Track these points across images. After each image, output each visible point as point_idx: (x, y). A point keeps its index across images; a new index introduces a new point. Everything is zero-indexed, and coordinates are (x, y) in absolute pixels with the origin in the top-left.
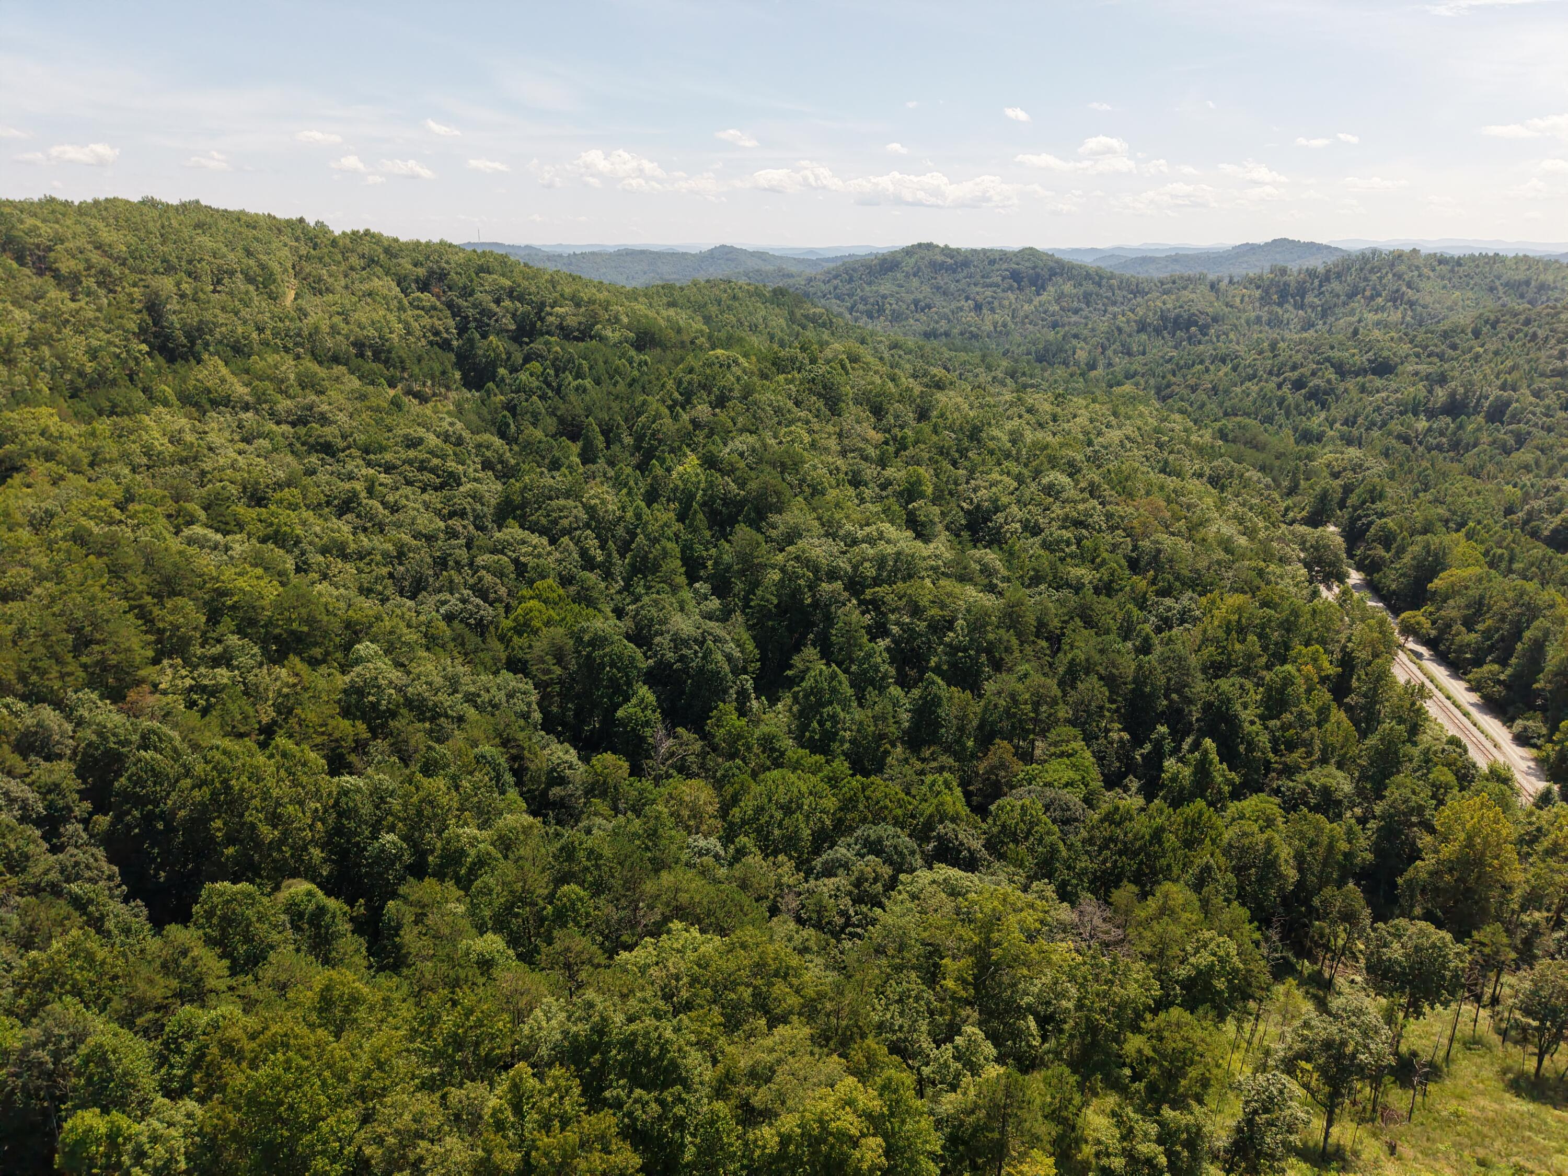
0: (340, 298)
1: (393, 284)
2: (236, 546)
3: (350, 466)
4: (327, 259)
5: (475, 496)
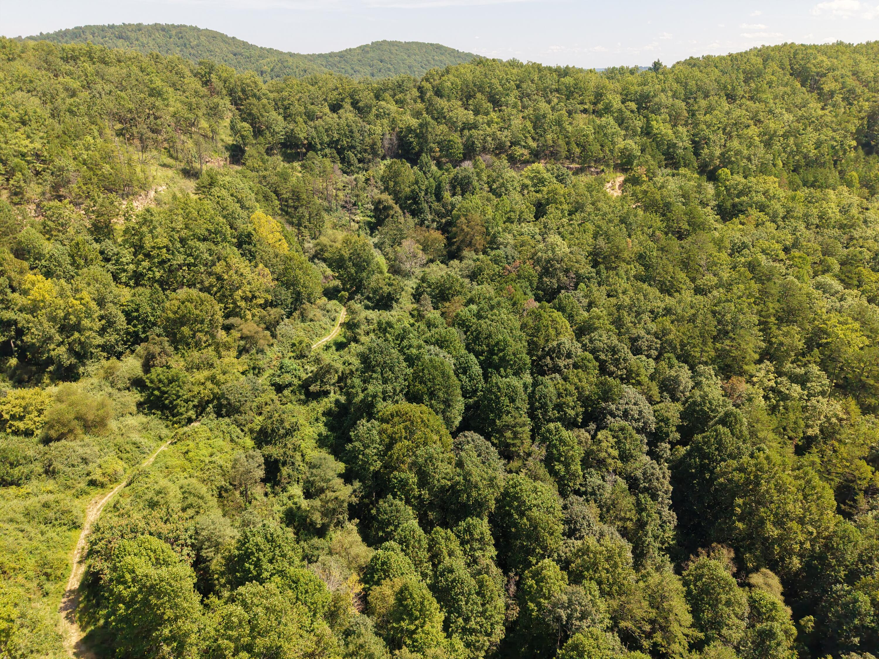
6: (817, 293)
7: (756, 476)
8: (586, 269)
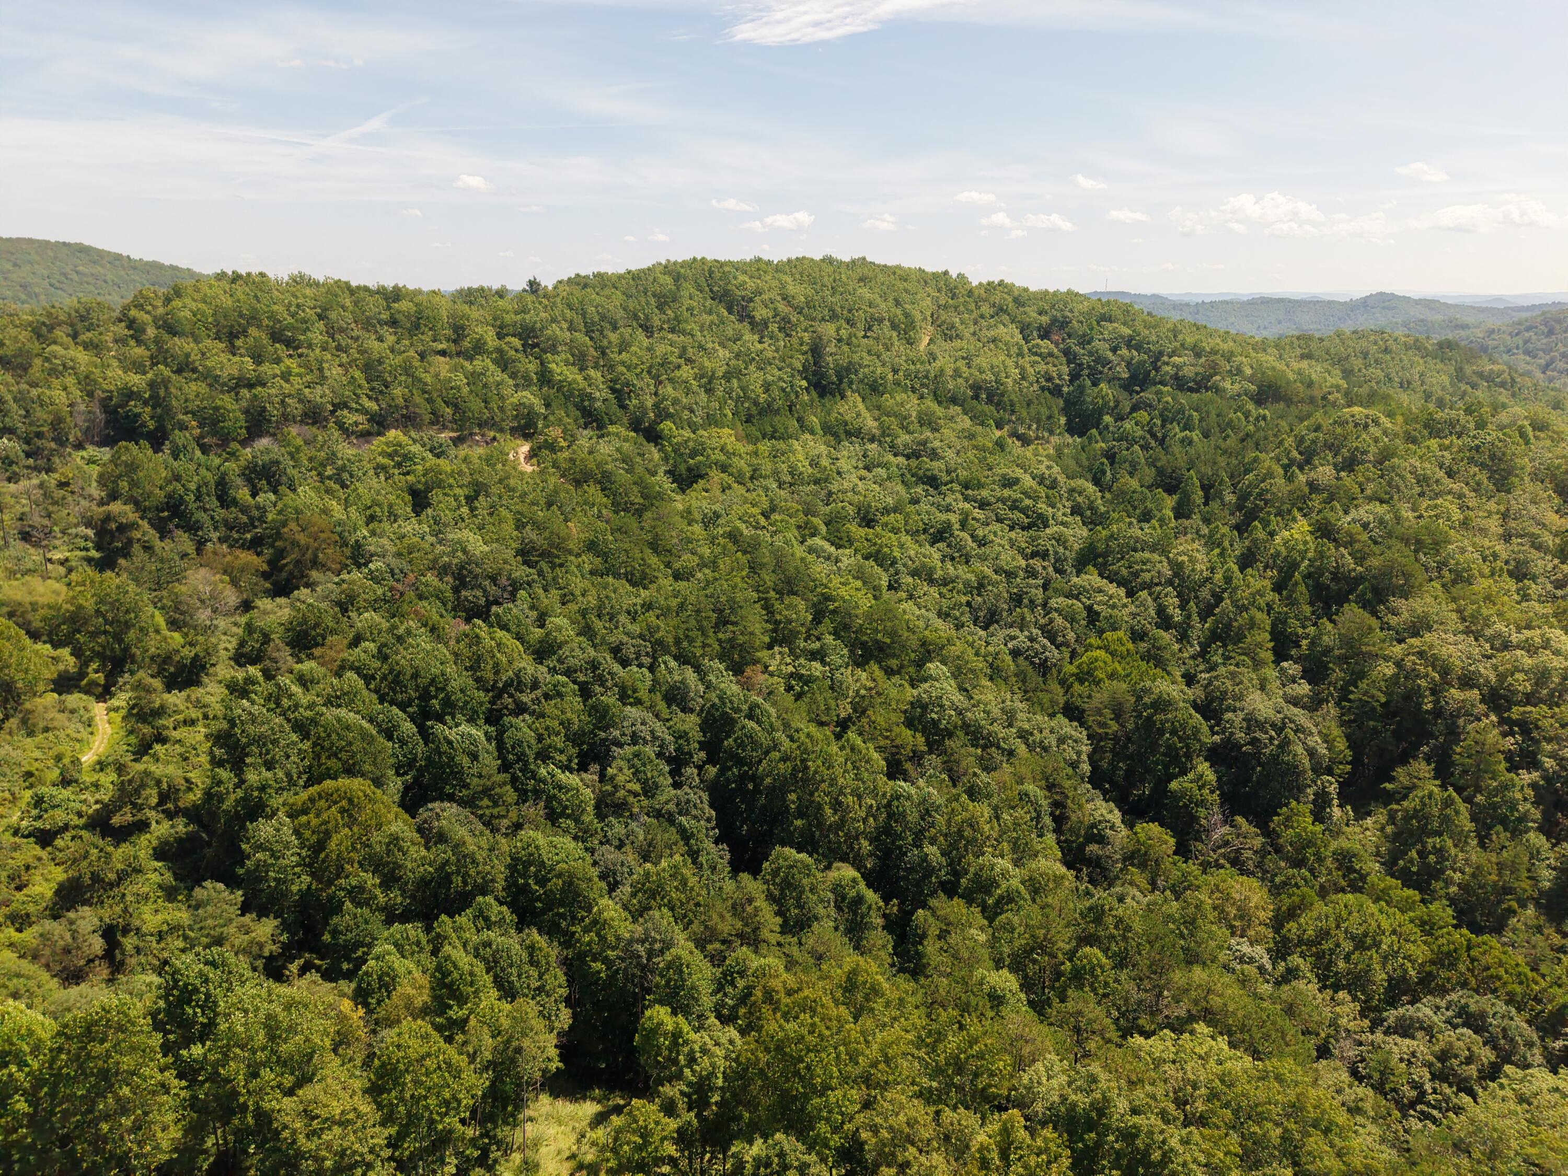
0: (967, 344)
1: (1017, 331)
2: (845, 559)
3: (949, 500)
4: (962, 308)
5: (1060, 540)
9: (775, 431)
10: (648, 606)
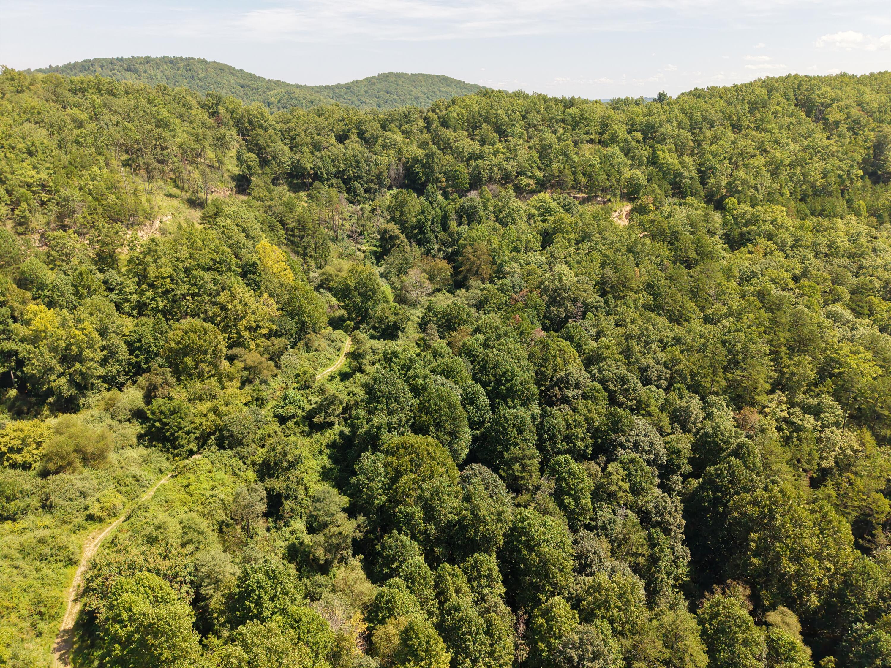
2: (861, 328)
6: (828, 323)
7: (770, 510)
8: (593, 298)
9: (823, 210)
10: (677, 341)
